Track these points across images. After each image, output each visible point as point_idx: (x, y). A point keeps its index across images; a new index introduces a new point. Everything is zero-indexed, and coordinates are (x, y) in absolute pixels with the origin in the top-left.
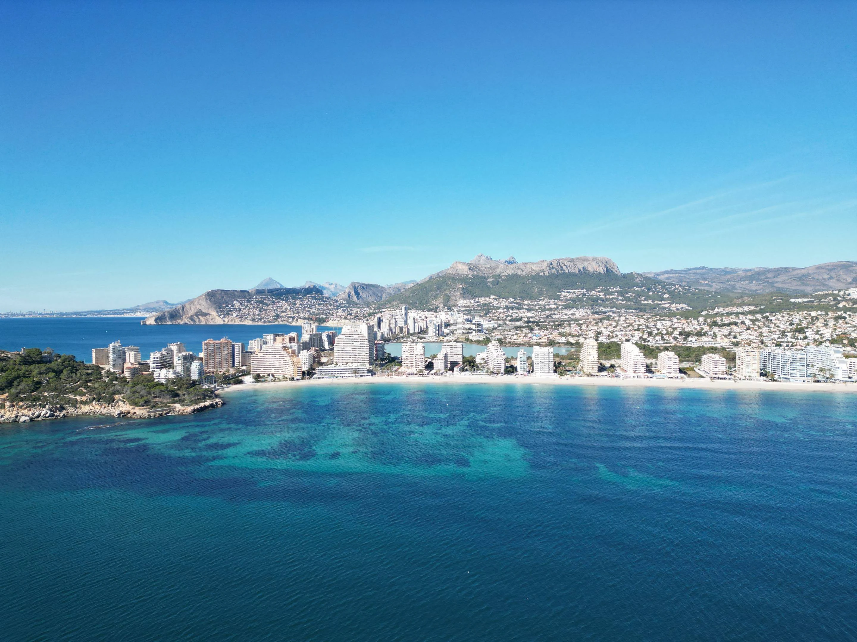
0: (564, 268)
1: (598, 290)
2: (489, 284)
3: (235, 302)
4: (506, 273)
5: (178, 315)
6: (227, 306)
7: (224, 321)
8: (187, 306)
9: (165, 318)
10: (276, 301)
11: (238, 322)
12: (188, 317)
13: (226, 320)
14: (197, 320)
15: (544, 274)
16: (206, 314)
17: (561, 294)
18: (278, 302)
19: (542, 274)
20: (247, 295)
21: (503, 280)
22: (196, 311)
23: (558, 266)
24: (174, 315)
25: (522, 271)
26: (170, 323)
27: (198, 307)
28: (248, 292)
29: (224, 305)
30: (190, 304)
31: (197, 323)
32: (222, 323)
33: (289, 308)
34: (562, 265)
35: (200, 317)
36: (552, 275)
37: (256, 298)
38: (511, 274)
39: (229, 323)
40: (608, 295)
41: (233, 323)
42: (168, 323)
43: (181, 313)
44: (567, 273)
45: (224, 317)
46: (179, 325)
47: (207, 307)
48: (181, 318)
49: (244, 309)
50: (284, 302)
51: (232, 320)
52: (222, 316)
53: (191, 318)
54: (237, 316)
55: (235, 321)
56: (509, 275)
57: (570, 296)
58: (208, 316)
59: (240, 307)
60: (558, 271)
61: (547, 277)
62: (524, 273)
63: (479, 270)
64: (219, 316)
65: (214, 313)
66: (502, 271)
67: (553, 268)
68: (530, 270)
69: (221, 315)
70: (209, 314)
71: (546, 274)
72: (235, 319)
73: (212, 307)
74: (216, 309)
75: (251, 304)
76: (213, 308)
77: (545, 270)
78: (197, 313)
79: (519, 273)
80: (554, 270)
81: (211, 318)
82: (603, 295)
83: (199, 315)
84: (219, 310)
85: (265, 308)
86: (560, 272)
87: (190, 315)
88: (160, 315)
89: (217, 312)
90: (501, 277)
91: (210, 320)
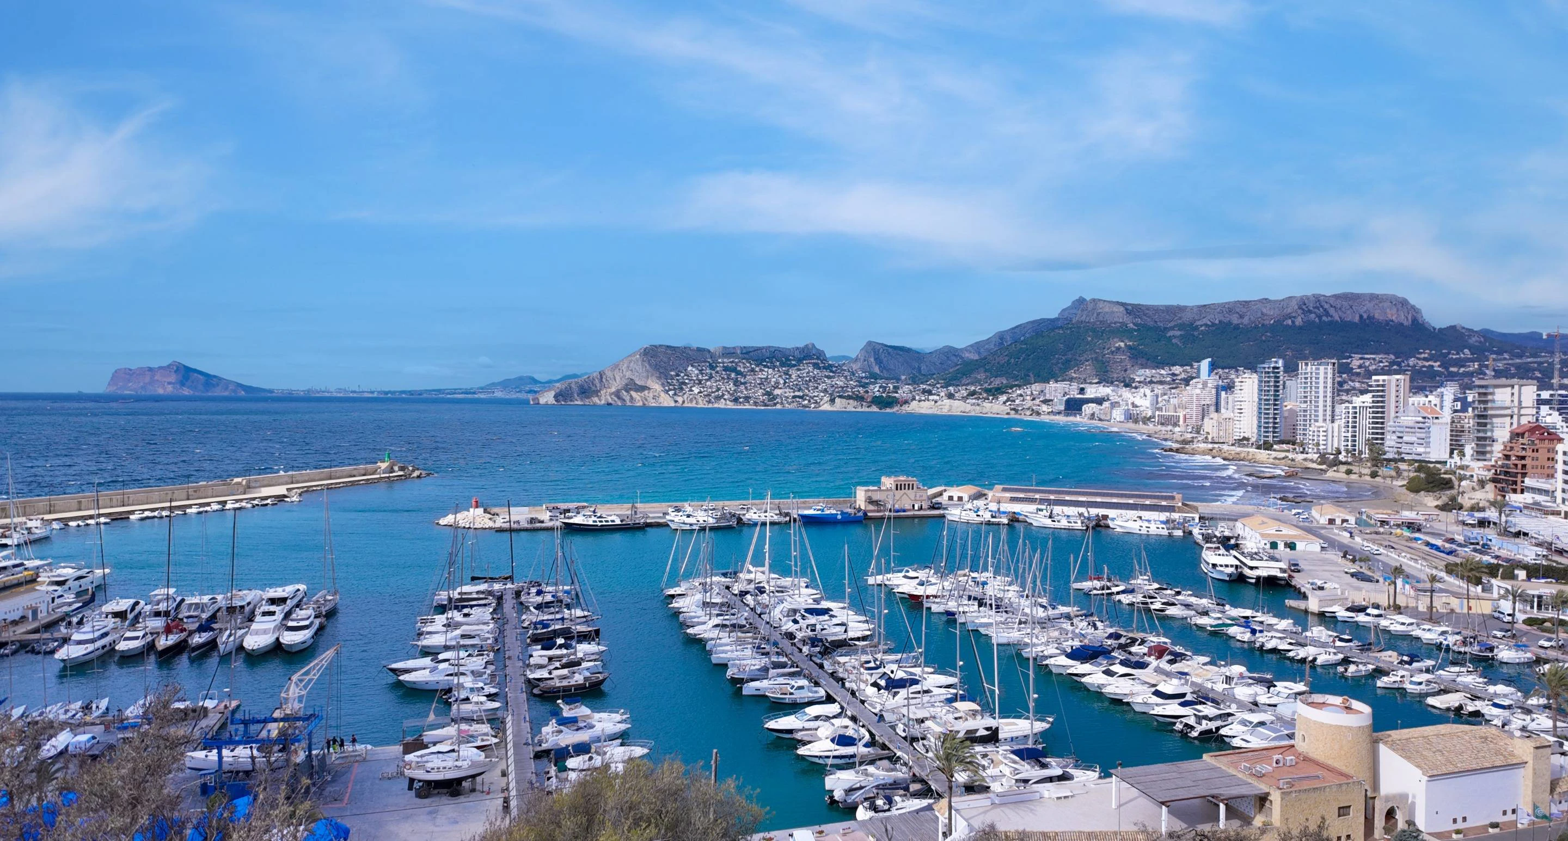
0: (1332, 311)
1: (1423, 356)
2: (1174, 341)
3: (690, 368)
4: (1205, 321)
5: (594, 388)
6: (678, 375)
7: (676, 401)
8: (609, 374)
9: (572, 393)
10: (757, 369)
11: (702, 404)
12: (612, 393)
13: (680, 399)
14: (627, 398)
15: (1293, 322)
16: (642, 388)
17: (1349, 361)
18: (761, 370)
19: (1289, 322)
20: (708, 356)
21: (1203, 333)
22: (624, 382)
23: (1318, 308)
24: (587, 390)
25: (1241, 317)
26: (579, 403)
27: (628, 374)
28: (709, 351)
29: (673, 373)
30: (613, 370)
31: (628, 403)
32: (673, 404)
33: (782, 382)
34: (1326, 306)
35: (633, 393)
36: (1308, 325)
37: (723, 363)
38: (1217, 322)
39: (686, 405)
40: (1453, 366)
41: (693, 405)
42: (576, 403)
43: (598, 385)
44: (1337, 321)
45: (675, 394)
46: (595, 405)
47: (645, 374)
48: (597, 393)
49: (707, 380)
50: (770, 371)
51: (691, 401)
52: (671, 393)
53: (617, 394)
54: (700, 392)
55: (697, 403)
56: (1213, 325)
57: (1374, 367)
58: (646, 392)
59: (700, 377)
60: (1320, 317)
61: (1300, 328)
62: (1246, 321)
63: (1145, 315)
64: (667, 392)
65: (656, 386)
66: (1196, 318)
67: (1310, 312)
68: (1259, 315)
69: (670, 390)
70: (649, 389)
71: (1297, 323)
72: (698, 397)
73: (652, 375)
74: (659, 378)
75: (717, 372)
76: (654, 378)
77: (1294, 315)
78: (627, 385)
79: (1235, 320)
80: (1313, 316)
81: (651, 395)
82: (1439, 366)
83: (631, 389)
84: (663, 381)
85: (742, 380)
86: (1324, 318)
87: (613, 390)
88: (564, 387)
89: (663, 385)
90: (1196, 328)
91: (650, 399)
